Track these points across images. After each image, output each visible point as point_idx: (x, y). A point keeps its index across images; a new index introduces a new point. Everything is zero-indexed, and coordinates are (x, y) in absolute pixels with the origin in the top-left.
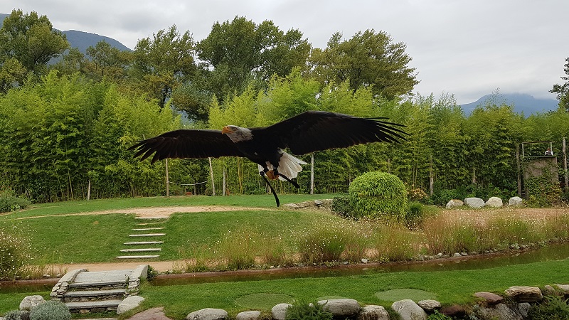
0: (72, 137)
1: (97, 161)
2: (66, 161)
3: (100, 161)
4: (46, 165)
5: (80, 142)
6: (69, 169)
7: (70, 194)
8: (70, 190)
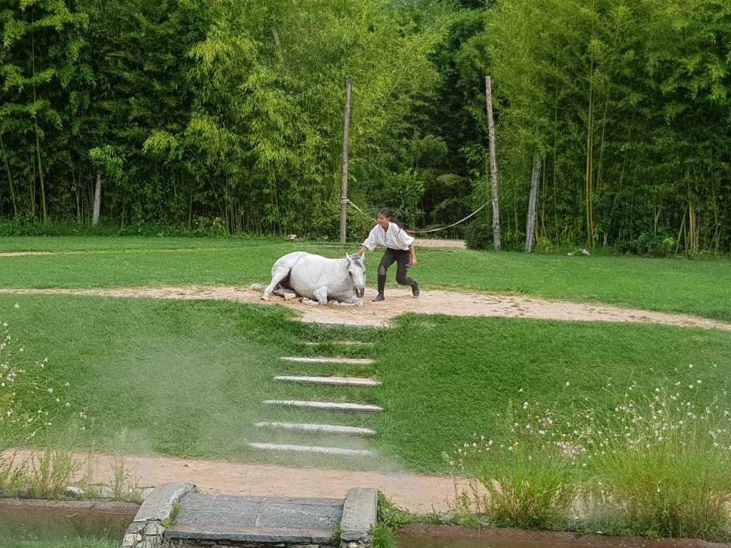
0: (51, 29)
1: (127, 112)
2: (33, 109)
3: (136, 112)
5: (75, 48)
6: (40, 133)
7: (39, 212)
8: (38, 201)
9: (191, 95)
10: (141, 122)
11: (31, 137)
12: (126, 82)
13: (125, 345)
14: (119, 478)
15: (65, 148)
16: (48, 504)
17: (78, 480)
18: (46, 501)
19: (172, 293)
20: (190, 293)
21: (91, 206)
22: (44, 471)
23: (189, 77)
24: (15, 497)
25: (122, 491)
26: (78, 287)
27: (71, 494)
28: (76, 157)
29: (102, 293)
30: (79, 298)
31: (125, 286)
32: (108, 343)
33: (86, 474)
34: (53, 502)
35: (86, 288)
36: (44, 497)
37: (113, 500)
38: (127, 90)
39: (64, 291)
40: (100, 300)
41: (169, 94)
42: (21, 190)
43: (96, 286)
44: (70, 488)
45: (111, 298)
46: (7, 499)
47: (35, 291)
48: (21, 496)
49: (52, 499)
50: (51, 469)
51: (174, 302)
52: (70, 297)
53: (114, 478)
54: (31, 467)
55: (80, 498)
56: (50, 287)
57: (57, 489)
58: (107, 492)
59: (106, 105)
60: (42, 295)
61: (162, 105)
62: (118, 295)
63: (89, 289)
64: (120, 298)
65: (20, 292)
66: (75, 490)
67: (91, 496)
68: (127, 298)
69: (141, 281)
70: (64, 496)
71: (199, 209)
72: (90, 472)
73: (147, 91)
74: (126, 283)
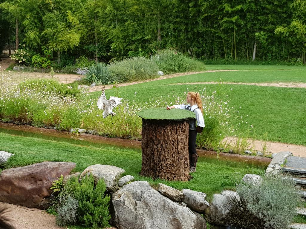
1: (267, 20)
2: (234, 19)
3: (271, 20)
4: (212, 23)
6: (236, 28)
7: (234, 56)
8: (234, 52)
9: (292, 13)
10: (273, 23)
11: (232, 29)
12: (267, 9)
13: (266, 103)
14: (264, 149)
15: (244, 33)
16: (239, 156)
17: (249, 148)
18: (238, 155)
19: (283, 85)
20: (290, 85)
21: (252, 54)
22: (238, 144)
23: (291, 6)
24: (227, 153)
25: (265, 153)
26: (248, 82)
27: (247, 153)
28: (248, 36)
29: (257, 84)
30: (249, 86)
31: (266, 82)
32: (259, 102)
33: (252, 147)
34: (241, 155)
35: (251, 82)
36: (238, 153)
37: (262, 156)
38: (268, 12)
39: (243, 84)
40: (257, 87)
41: (283, 13)
42: (228, 48)
43: (255, 82)
44: (246, 151)
45: (261, 86)
46: (225, 153)
47: (234, 83)
48: (230, 152)
49: (240, 154)
50: (240, 144)
51: (284, 88)
52: (246, 86)
53: (262, 149)
54: (233, 144)
55: (250, 155)
56: (239, 82)
57: (242, 151)
58: (260, 153)
59: (260, 17)
60: (236, 85)
61: (280, 17)
62: (263, 85)
63: (252, 83)
64: (264, 86)
65: (228, 84)
66: (248, 152)
67: (254, 154)
68: (266, 87)
69: (272, 81)
70: (244, 154)
71: (292, 55)
72: (254, 146)
73: (275, 12)
74: (266, 81)
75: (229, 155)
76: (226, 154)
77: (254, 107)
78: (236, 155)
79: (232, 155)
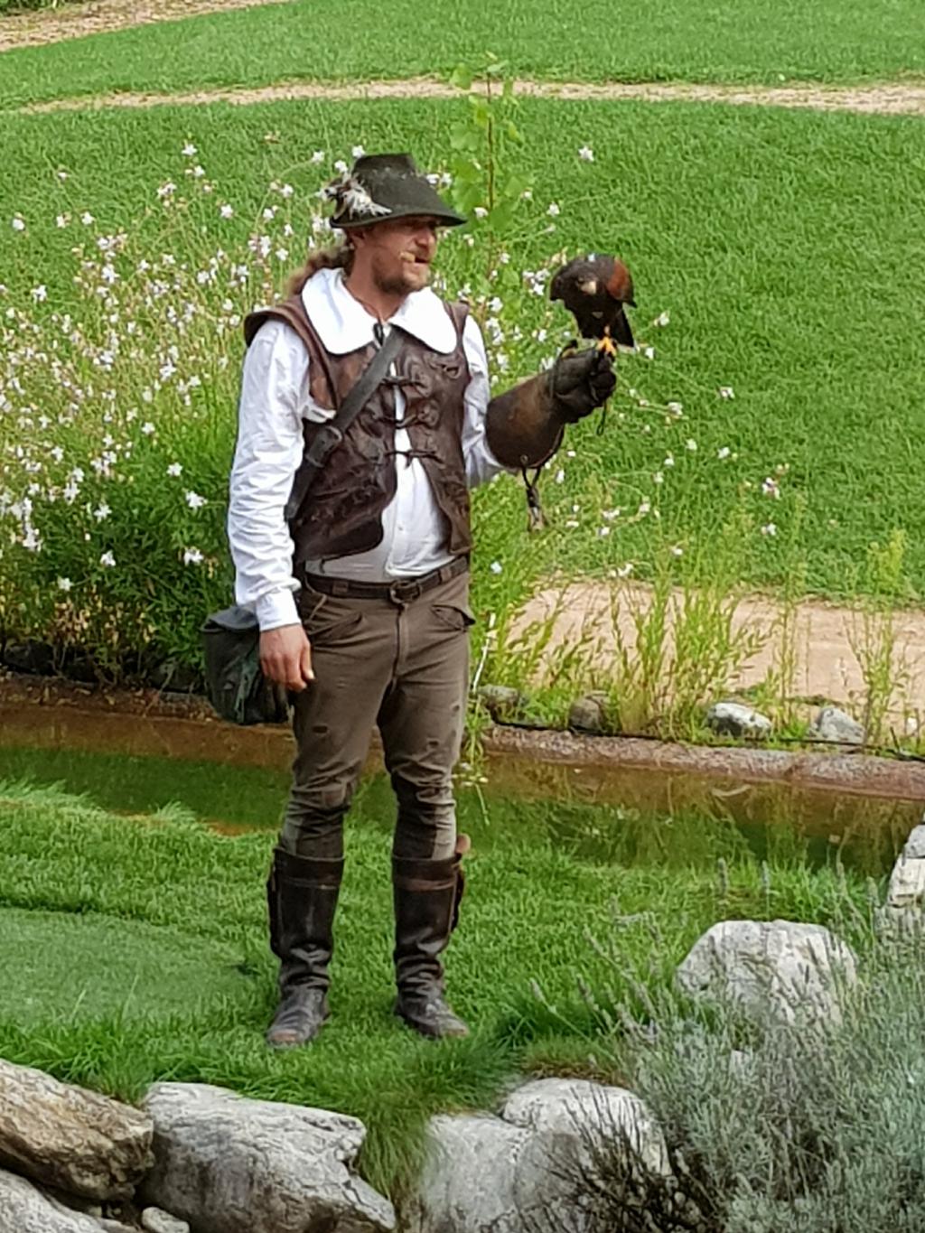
13: (893, 267)
14: (878, 682)
16: (660, 753)
17: (748, 681)
18: (653, 744)
22: (650, 653)
24: (559, 730)
25: (886, 723)
26: (744, 80)
27: (730, 726)
29: (817, 98)
30: (750, 116)
31: (892, 78)
32: (837, 261)
33: (777, 670)
34: (675, 748)
35: (769, 82)
36: (647, 733)
37: (855, 750)
39: (702, 93)
40: (816, 121)
43: (799, 77)
44: (726, 709)
45: (849, 117)
46: (536, 734)
47: (615, 91)
48: (577, 726)
49: (671, 740)
50: (669, 647)
52: (723, 113)
53: (860, 685)
54: (611, 643)
55: (757, 740)
56: (660, 79)
57: (685, 709)
58: (840, 725)
60: (635, 105)
62: (869, 108)
63: (779, 85)
64: (876, 115)
65: (566, 93)
66: (742, 713)
67: (788, 736)
68: (899, 117)
70: (706, 733)
72: (788, 664)
74: (894, 67)
75: (571, 746)
76: (543, 742)
77: (791, 304)
78: (638, 750)
79: (603, 747)
